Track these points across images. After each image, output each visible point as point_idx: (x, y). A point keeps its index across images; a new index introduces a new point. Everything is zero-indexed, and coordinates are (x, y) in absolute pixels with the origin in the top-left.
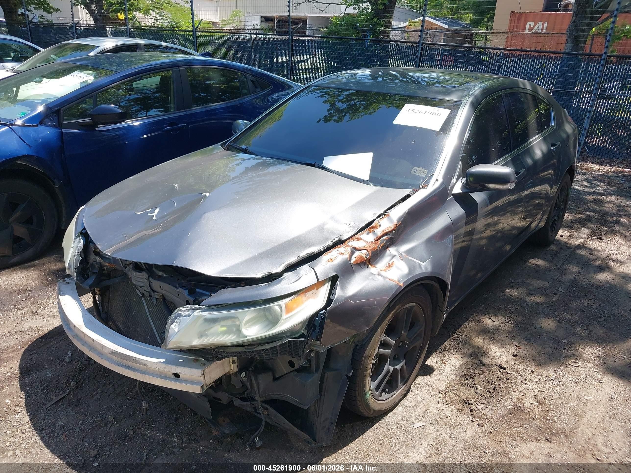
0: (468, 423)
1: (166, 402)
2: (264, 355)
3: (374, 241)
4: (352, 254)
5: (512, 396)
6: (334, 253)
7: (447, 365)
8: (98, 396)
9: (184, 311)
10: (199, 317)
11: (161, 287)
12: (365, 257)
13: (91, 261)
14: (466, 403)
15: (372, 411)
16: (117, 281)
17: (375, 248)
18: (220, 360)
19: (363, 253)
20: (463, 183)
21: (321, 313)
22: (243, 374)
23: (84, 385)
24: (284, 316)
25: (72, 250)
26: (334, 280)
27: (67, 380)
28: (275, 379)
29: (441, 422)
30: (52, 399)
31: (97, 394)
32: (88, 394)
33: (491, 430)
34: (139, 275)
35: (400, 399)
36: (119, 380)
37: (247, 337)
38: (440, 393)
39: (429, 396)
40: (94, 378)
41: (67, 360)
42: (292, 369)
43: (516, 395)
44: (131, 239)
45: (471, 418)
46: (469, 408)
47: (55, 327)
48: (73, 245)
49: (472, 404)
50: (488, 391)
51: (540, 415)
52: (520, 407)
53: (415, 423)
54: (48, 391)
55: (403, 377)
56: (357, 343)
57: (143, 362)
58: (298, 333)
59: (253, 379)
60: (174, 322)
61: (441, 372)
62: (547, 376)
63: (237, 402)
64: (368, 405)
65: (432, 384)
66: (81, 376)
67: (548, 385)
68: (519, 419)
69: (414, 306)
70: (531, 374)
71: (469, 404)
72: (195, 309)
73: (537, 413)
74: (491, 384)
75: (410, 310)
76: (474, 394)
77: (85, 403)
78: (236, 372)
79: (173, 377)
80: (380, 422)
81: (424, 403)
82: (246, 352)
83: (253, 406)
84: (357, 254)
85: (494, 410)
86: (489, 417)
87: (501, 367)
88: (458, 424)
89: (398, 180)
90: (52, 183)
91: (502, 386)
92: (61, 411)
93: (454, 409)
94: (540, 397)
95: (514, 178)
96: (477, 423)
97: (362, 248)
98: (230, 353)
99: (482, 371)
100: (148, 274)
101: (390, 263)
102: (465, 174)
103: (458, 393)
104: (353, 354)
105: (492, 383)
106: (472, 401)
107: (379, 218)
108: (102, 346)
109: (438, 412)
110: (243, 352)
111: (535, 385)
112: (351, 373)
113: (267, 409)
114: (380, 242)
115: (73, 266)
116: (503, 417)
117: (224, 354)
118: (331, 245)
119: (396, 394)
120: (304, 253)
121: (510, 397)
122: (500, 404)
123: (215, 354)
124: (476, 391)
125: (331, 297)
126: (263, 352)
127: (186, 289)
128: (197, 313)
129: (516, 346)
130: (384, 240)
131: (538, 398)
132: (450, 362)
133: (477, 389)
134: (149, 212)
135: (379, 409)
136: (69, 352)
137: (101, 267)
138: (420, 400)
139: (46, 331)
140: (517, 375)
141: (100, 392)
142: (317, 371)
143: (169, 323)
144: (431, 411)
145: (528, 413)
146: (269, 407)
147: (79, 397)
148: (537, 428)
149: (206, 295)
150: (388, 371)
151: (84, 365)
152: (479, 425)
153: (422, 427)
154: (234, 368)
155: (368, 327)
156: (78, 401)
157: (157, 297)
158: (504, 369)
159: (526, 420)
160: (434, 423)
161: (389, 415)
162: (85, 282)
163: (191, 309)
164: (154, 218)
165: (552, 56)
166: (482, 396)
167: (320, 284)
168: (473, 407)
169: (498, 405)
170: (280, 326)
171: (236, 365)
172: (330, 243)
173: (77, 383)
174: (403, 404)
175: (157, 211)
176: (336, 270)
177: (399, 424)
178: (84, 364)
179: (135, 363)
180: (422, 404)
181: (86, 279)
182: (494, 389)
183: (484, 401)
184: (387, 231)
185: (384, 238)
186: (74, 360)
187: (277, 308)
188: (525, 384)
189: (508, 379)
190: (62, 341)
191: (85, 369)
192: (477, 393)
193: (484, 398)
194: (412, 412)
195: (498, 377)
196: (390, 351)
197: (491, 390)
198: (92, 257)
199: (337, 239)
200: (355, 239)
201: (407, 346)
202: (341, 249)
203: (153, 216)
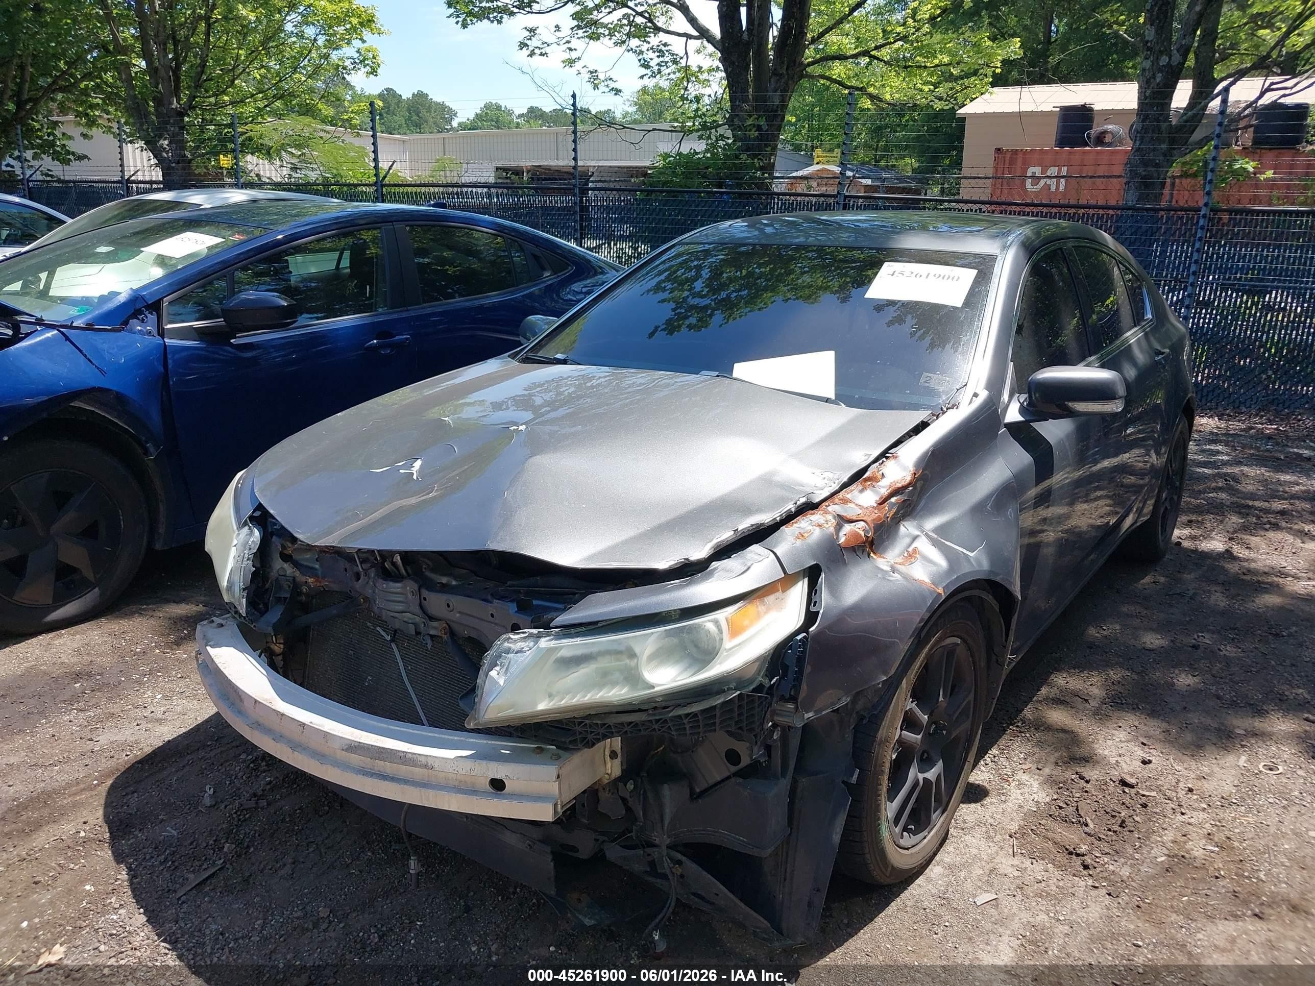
0: (1085, 891)
1: (437, 876)
2: (687, 727)
3: (875, 505)
4: (839, 527)
5: (1161, 837)
6: (803, 523)
7: (1013, 784)
8: (287, 870)
9: (515, 641)
10: (551, 650)
11: (448, 606)
12: (862, 534)
13: (273, 574)
14: (1071, 853)
15: (889, 869)
16: (335, 612)
17: (879, 518)
18: (593, 745)
19: (859, 527)
20: (1022, 404)
21: (799, 638)
22: (630, 786)
23: (252, 849)
24: (728, 644)
25: (233, 552)
26: (813, 574)
27: (215, 841)
28: (694, 797)
29: (1029, 891)
30: (187, 879)
31: (285, 865)
32: (265, 867)
33: (1137, 903)
34: (396, 587)
35: (934, 849)
36: (327, 838)
37: (654, 687)
38: (1010, 836)
39: (990, 844)
40: (272, 836)
41: (207, 801)
42: (734, 769)
43: (1169, 836)
44: (377, 515)
45: (1090, 882)
46: (1079, 863)
47: (166, 740)
48: (235, 542)
49: (1083, 855)
50: (1109, 830)
51: (1229, 870)
52: (1183, 856)
53: (976, 896)
54: (176, 864)
55: (938, 801)
56: (862, 713)
57: (423, 759)
58: (752, 683)
59: (650, 795)
60: (496, 665)
61: (1003, 798)
62: (1223, 798)
63: (614, 853)
64: (882, 853)
65: (991, 820)
66: (243, 832)
67: (1228, 815)
68: (1187, 880)
69: (958, 644)
70: (1190, 795)
71: (1078, 855)
72: (539, 636)
73: (1221, 866)
74: (1113, 816)
75: (951, 652)
76: (1084, 835)
77: (261, 884)
78: (618, 779)
79: (489, 788)
80: (902, 895)
81: (985, 857)
82: (650, 721)
83: (650, 859)
84: (847, 528)
85: (1132, 866)
86: (1125, 878)
87: (1124, 783)
88: (1064, 894)
89: (895, 398)
90: (140, 451)
91: (1138, 819)
92: (210, 902)
93: (1050, 865)
94: (1219, 837)
95: (1121, 391)
96: (1104, 891)
97: (855, 518)
98: (616, 725)
99: (1086, 792)
100: (416, 581)
101: (910, 550)
102: (1023, 385)
103: (1050, 835)
104: (855, 737)
105: (1114, 814)
106: (1084, 848)
107: (877, 464)
108: (326, 735)
109: (1016, 874)
110: (643, 723)
111: (1202, 815)
112: (855, 776)
113: (680, 863)
114: (886, 506)
115: (239, 584)
116: (1153, 877)
117: (602, 731)
118: (793, 510)
119: (928, 838)
120: (746, 524)
121: (1159, 839)
122: (1142, 854)
123: (580, 733)
124: (1086, 829)
125: (813, 609)
126: (685, 721)
127: (512, 601)
128: (544, 643)
129: (1143, 743)
130: (893, 504)
131: (1216, 839)
132: (1017, 777)
133: (1087, 825)
134: (402, 467)
135: (900, 866)
136: (207, 787)
137: (296, 586)
138: (974, 851)
139: (148, 750)
140: (1160, 798)
141: (290, 861)
142: (784, 775)
143: (485, 667)
144: (1001, 871)
145: (1203, 867)
146: (684, 859)
147: (247, 874)
148: (1229, 894)
149: (557, 610)
150: (916, 783)
151: (246, 810)
152: (1109, 894)
153: (994, 902)
154: (614, 769)
155: (886, 675)
156: (246, 881)
157: (432, 632)
158: (1132, 786)
159: (1203, 880)
160: (1015, 893)
161: (917, 882)
162: (262, 619)
163: (531, 636)
164: (415, 477)
165: (1103, 215)
166: (1100, 839)
167: (788, 580)
168: (1088, 860)
169: (1137, 856)
170: (720, 663)
171: (617, 762)
172: (791, 507)
173: (237, 846)
174: (942, 860)
175: (418, 464)
176: (814, 556)
177: (943, 899)
178: (246, 807)
179: (403, 764)
180: (981, 860)
181: (263, 613)
182: (1122, 824)
183: (1107, 850)
184: (900, 485)
185: (893, 500)
186: (222, 802)
187: (710, 626)
188: (1183, 814)
189: (1144, 806)
190: (188, 767)
191: (250, 817)
192: (1089, 835)
193: (1106, 844)
194: (962, 874)
195: (1123, 804)
196: (919, 737)
197: (1116, 828)
198: (278, 564)
199: (803, 500)
200: (837, 501)
201: (944, 732)
202: (816, 517)
203: (413, 474)
